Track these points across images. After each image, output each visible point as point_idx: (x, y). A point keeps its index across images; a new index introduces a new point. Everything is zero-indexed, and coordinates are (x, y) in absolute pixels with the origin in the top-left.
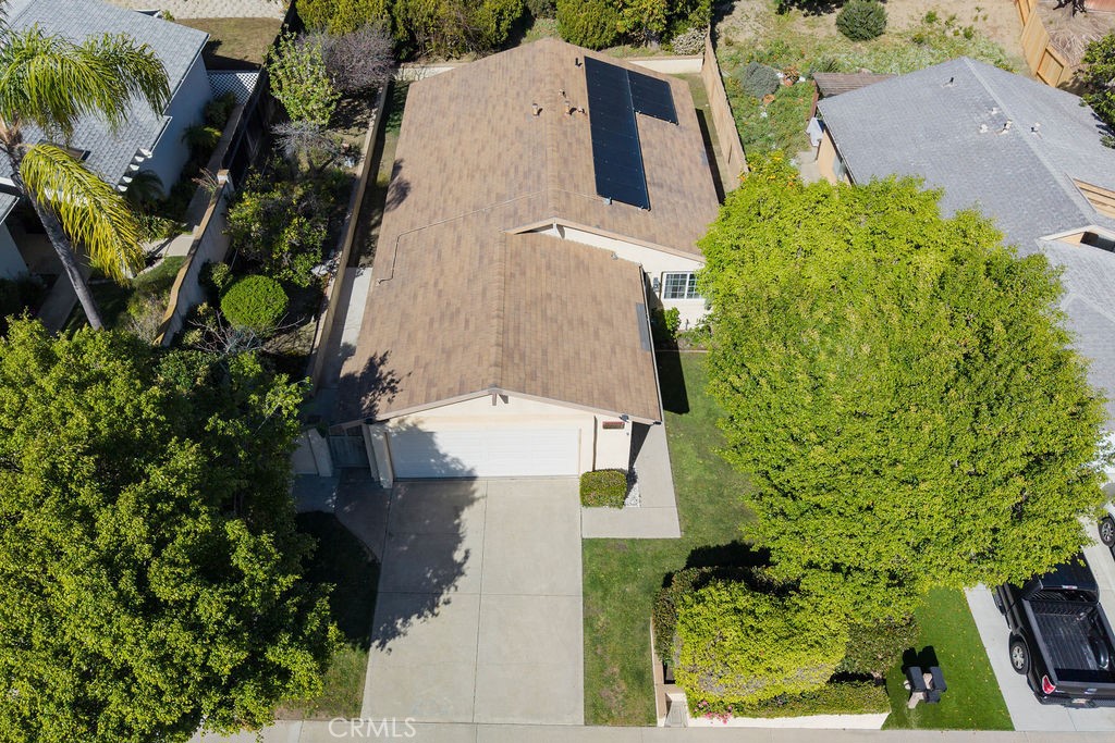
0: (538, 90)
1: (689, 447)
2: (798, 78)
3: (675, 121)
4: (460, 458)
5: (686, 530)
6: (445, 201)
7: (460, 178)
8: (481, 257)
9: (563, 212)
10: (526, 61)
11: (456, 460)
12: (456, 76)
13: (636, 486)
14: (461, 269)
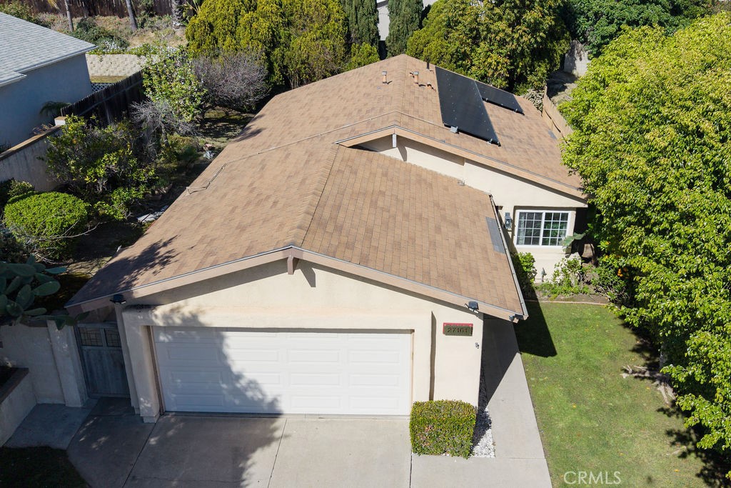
3: (520, 112)
4: (260, 381)
11: (253, 385)
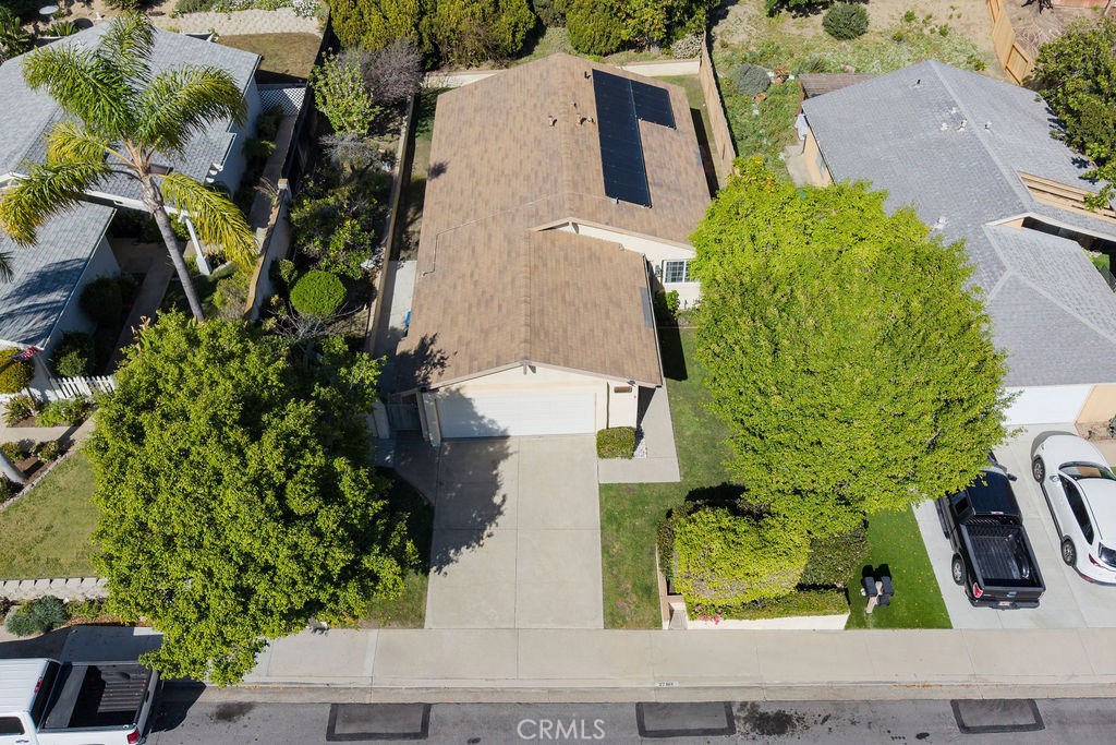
0: (553, 102)
1: (687, 408)
2: (787, 77)
3: (673, 126)
4: (496, 420)
5: (685, 475)
6: (476, 203)
7: (488, 182)
8: (509, 252)
9: (577, 212)
10: (541, 76)
12: (480, 89)
13: (643, 440)
14: (493, 262)
